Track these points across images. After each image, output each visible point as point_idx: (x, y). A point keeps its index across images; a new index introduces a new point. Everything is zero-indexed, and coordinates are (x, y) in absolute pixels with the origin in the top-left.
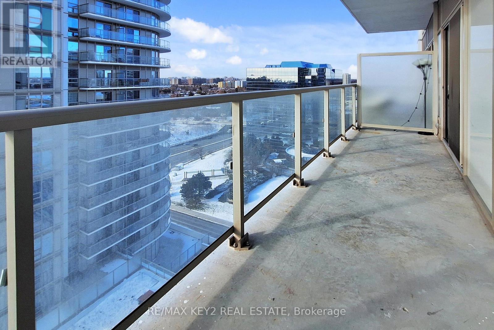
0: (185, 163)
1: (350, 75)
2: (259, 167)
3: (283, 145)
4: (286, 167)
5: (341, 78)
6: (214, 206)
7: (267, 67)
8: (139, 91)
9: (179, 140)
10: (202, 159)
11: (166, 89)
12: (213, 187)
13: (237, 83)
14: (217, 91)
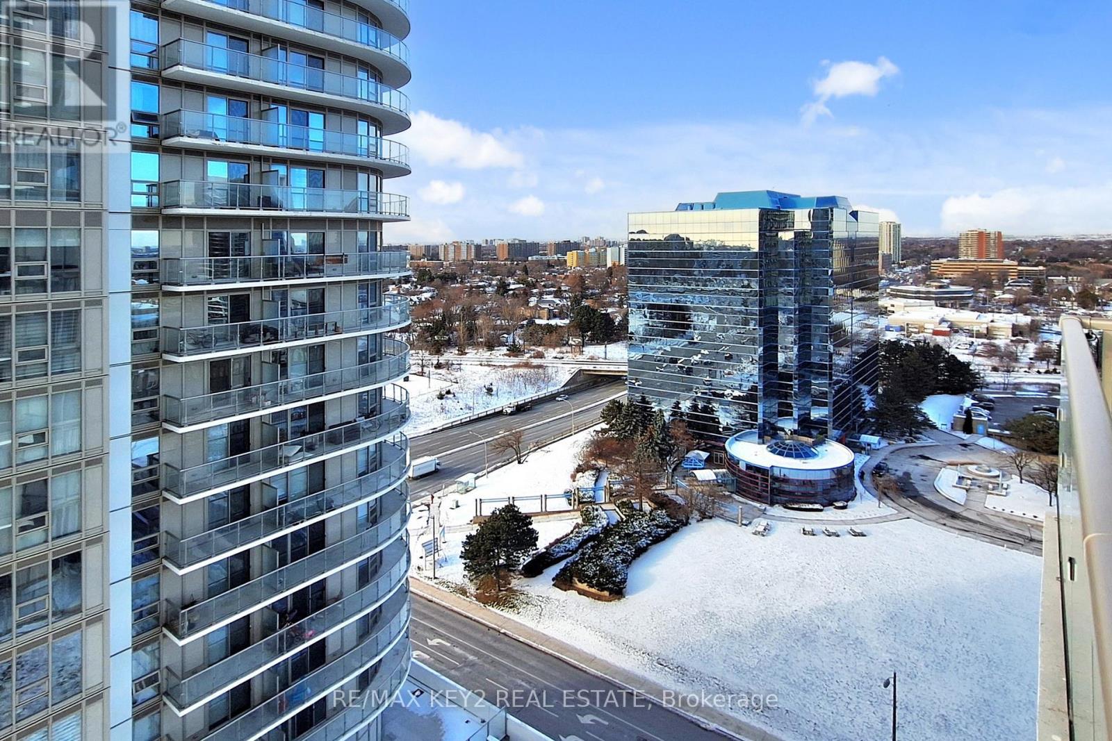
0: (480, 474)
1: (899, 226)
2: (656, 492)
3: (721, 430)
4: (727, 493)
5: (875, 235)
6: (541, 599)
7: (681, 210)
8: (324, 289)
9: (470, 408)
10: (519, 463)
11: (446, 273)
12: (542, 545)
13: (612, 254)
14: (563, 276)
